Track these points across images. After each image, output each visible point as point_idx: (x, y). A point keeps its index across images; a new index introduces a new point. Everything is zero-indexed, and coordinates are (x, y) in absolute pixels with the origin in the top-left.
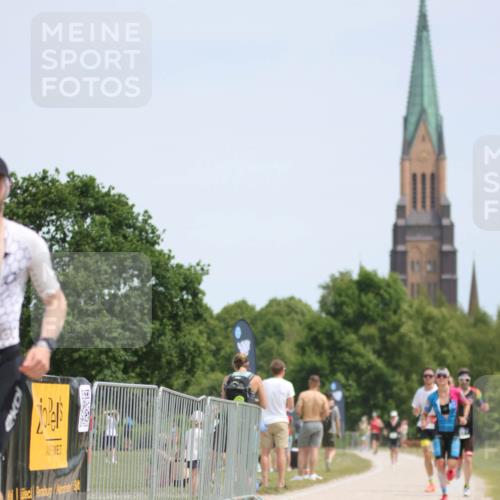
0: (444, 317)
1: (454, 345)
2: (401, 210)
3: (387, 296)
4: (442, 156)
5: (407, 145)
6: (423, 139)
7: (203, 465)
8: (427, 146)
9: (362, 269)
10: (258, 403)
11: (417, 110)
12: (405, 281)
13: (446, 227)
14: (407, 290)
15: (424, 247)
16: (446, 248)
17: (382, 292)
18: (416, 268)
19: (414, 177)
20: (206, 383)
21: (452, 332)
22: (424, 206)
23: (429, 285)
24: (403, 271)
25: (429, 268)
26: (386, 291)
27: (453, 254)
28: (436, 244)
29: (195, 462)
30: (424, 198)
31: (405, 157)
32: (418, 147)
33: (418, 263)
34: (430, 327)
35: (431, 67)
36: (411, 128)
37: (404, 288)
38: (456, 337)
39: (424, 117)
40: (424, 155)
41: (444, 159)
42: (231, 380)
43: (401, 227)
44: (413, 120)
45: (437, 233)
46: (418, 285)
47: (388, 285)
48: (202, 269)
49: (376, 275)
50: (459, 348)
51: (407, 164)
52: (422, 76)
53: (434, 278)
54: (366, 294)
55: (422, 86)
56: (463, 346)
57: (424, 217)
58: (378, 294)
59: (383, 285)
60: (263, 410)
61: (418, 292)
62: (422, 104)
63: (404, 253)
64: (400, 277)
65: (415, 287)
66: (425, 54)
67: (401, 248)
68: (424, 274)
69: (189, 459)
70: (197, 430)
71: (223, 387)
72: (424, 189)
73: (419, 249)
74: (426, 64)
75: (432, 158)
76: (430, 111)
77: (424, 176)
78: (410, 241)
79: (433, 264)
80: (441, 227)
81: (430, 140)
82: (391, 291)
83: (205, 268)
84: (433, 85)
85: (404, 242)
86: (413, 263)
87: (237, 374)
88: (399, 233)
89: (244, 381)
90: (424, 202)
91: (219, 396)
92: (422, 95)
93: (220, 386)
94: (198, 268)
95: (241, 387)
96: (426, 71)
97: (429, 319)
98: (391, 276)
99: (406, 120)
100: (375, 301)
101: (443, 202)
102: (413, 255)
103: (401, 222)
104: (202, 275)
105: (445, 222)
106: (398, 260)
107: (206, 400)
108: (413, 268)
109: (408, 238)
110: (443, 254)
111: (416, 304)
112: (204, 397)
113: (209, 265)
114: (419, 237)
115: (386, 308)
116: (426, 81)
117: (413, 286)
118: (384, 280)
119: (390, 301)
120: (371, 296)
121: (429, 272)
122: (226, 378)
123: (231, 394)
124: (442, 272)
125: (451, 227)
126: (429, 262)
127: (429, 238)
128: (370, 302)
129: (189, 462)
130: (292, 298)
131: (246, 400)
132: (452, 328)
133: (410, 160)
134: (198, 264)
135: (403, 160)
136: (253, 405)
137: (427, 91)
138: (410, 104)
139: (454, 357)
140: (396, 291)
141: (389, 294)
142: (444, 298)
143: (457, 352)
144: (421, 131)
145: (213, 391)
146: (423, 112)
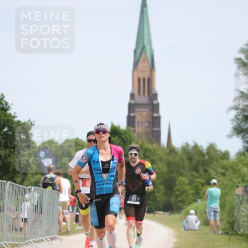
0: (154, 149)
1: (159, 163)
2: (132, 96)
3: (125, 139)
4: (153, 70)
5: (136, 64)
6: (144, 61)
7: (30, 220)
8: (146, 64)
9: (112, 125)
10: (58, 190)
11: (141, 46)
12: (134, 131)
13: (156, 104)
14: (135, 135)
15: (144, 114)
16: (155, 115)
17: (123, 136)
18: (140, 124)
19: (139, 79)
20: (33, 180)
21: (158, 157)
22: (144, 94)
23: (146, 133)
24: (133, 126)
25: (146, 125)
26: (124, 136)
27: (159, 118)
28: (150, 113)
29: (26, 219)
30: (144, 90)
31: (135, 69)
32: (141, 65)
33: (141, 122)
34: (147, 154)
35: (148, 25)
36: (138, 55)
37: (134, 135)
38: (160, 160)
39: (144, 50)
40: (145, 69)
41: (154, 71)
42: (45, 178)
43: (132, 104)
44: (139, 51)
45: (151, 107)
46: (141, 133)
47: (126, 133)
48: (31, 123)
49: (119, 128)
50: (161, 165)
51: (136, 73)
52: (143, 30)
53: (149, 130)
54: (114, 137)
55: (143, 34)
56: (163, 164)
57: (144, 99)
58: (120, 137)
59: (123, 132)
60: (61, 194)
61: (141, 137)
62: (143, 44)
63: (134, 117)
64: (132, 129)
65: (139, 134)
66: (145, 19)
67: (132, 115)
68: (144, 127)
69: (22, 217)
70: (27, 203)
71: (41, 182)
72: (144, 85)
73: (142, 116)
74: (145, 24)
75: (148, 70)
76: (147, 47)
77: (144, 79)
78: (137, 111)
79: (149, 122)
80: (153, 104)
81: (148, 61)
82: (127, 136)
83: (33, 123)
84: (149, 34)
85: (134, 112)
86: (138, 122)
87: (48, 176)
88: (131, 107)
89: (52, 179)
90: (144, 92)
91: (39, 186)
92: (143, 39)
93: (40, 182)
94: (29, 123)
95: (50, 182)
96: (146, 27)
97: (147, 150)
98: (127, 128)
99: (135, 51)
100: (119, 141)
101: (154, 92)
102: (138, 118)
103: (133, 102)
104: (31, 126)
105: (155, 102)
106: (131, 121)
107: (31, 188)
108: (138, 125)
109: (136, 110)
110: (153, 118)
111: (140, 142)
112: (30, 187)
113: (34, 121)
114: (141, 109)
115: (125, 144)
116: (146, 32)
117: (138, 133)
118: (124, 130)
119: (127, 140)
120: (117, 138)
121: (147, 127)
122: (43, 178)
123: (45, 186)
124: (153, 127)
125: (158, 105)
126: (147, 122)
127: (147, 110)
128: (116, 141)
129: (22, 219)
130: (77, 139)
131: (53, 189)
132: (158, 154)
133: (137, 71)
134: (29, 121)
135: (133, 71)
136: (56, 191)
137: (146, 37)
138: (137, 43)
139: (159, 169)
140: (129, 135)
141: (126, 137)
142: (153, 140)
143: (161, 167)
144: (143, 57)
145: (36, 184)
146: (144, 47)
